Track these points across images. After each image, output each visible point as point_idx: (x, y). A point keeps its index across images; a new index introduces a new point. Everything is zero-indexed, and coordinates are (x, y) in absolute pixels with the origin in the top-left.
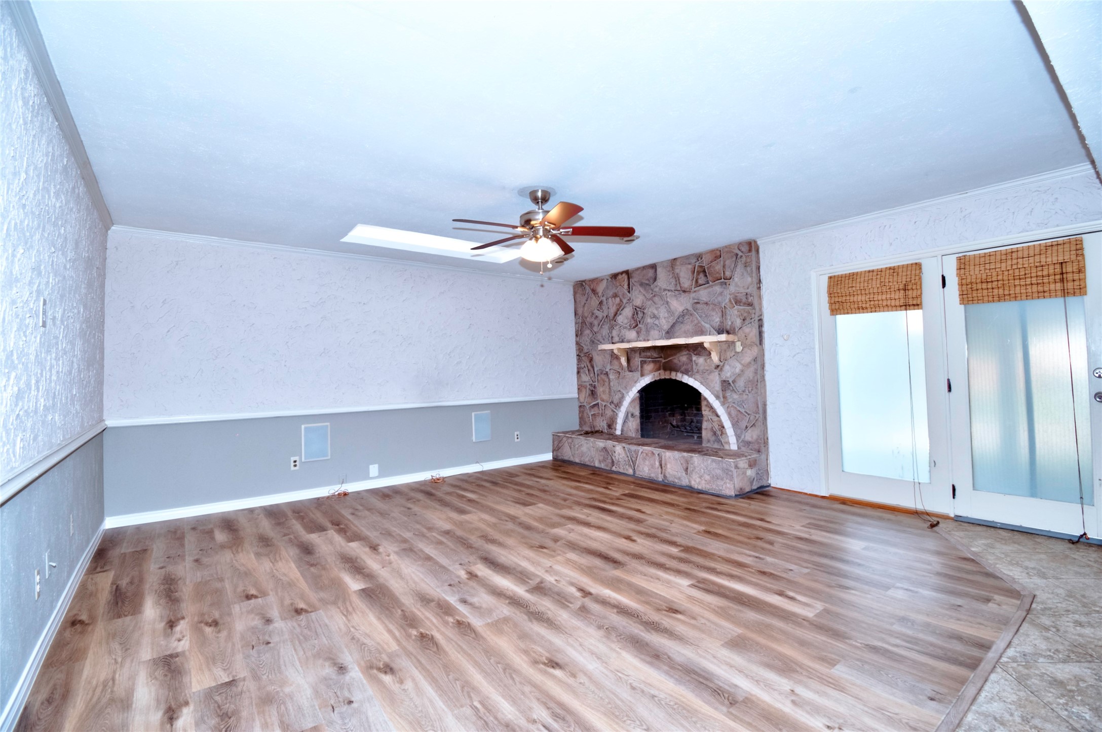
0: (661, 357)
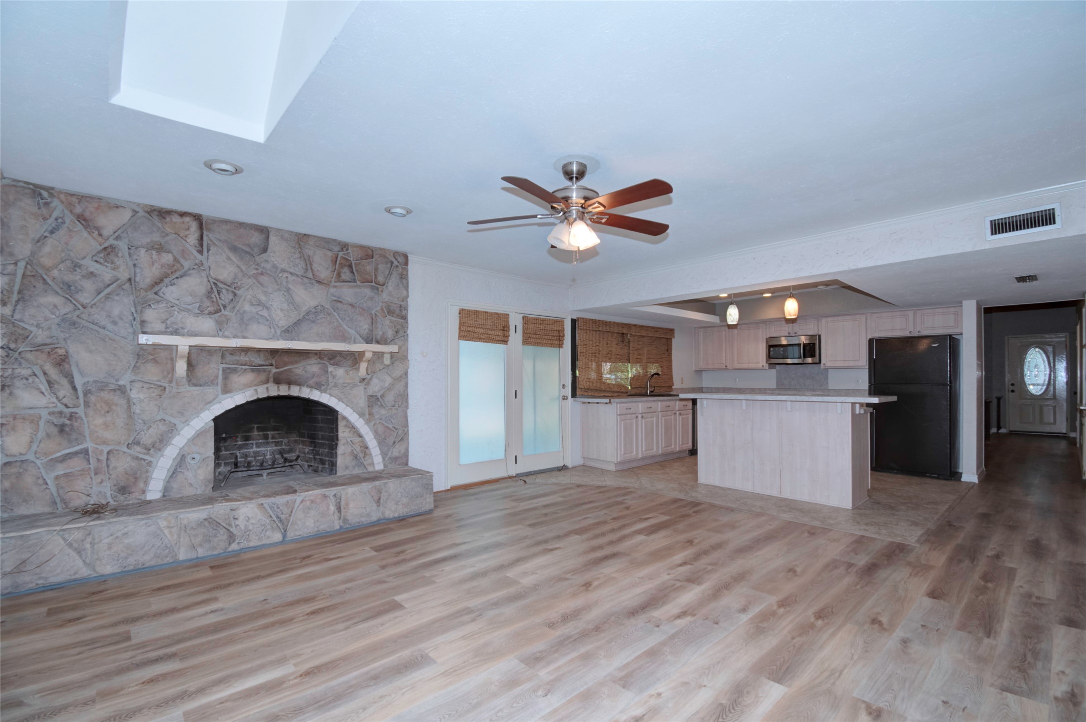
0: (272, 365)
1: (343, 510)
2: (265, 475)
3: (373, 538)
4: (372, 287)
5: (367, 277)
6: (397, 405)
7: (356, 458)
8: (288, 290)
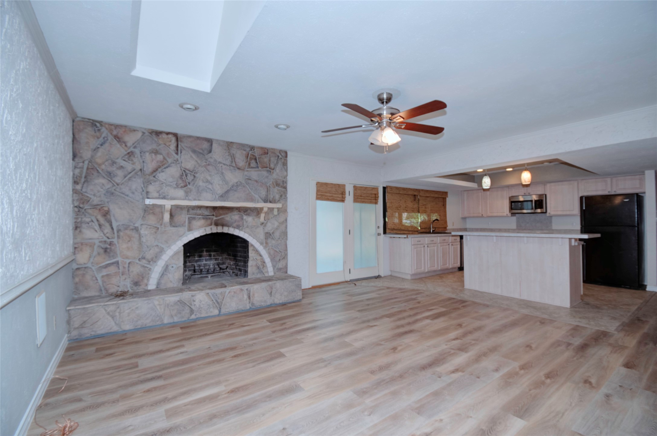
0: (213, 215)
1: (251, 298)
2: (209, 277)
3: (268, 315)
4: (267, 171)
5: (265, 165)
6: (281, 238)
7: (259, 268)
8: (222, 173)
